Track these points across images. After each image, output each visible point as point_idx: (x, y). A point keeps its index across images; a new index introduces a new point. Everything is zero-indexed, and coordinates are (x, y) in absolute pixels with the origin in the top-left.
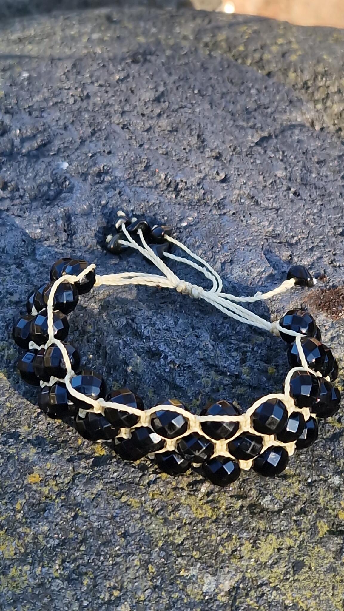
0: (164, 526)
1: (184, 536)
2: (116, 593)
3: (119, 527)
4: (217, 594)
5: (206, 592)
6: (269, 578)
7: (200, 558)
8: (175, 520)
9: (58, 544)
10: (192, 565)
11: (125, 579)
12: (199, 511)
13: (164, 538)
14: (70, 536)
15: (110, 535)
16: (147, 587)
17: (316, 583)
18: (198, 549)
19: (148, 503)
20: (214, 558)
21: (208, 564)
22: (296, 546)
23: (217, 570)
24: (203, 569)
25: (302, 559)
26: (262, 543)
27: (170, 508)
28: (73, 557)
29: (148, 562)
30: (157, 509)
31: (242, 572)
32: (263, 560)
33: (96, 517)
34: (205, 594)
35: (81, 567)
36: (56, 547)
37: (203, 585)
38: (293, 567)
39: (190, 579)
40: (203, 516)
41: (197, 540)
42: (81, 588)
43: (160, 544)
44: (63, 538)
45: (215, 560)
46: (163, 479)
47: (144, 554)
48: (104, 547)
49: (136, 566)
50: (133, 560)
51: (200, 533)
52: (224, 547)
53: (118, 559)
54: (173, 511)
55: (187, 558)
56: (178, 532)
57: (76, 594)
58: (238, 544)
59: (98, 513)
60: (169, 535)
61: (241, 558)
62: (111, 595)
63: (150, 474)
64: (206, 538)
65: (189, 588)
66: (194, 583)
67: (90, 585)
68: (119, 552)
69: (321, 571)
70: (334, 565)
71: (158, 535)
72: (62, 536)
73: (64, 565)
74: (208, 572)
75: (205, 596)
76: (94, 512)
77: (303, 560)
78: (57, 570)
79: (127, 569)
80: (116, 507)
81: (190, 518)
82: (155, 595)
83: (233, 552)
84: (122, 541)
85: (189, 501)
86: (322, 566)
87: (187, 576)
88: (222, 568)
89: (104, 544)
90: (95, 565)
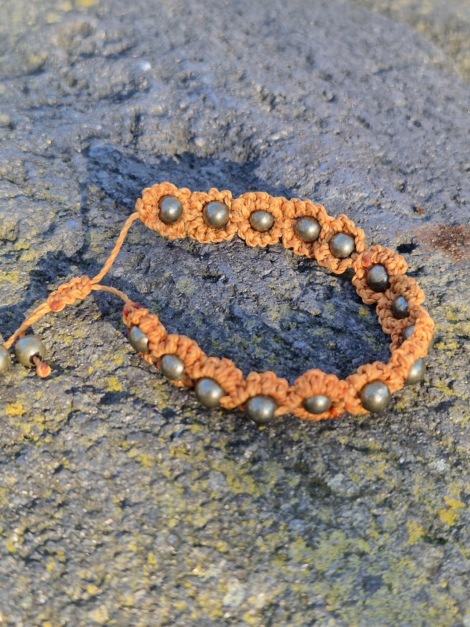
0: (183, 498)
1: (209, 516)
2: (92, 590)
3: (118, 492)
4: (244, 611)
5: (228, 607)
6: (327, 597)
7: (227, 553)
8: (199, 491)
9: (25, 506)
10: (214, 561)
11: (110, 570)
12: (237, 484)
13: (180, 515)
14: (45, 496)
15: (102, 502)
16: (140, 587)
17: (397, 614)
18: (225, 539)
19: (165, 463)
20: (248, 555)
21: (238, 563)
22: (372, 553)
23: (249, 574)
24: (229, 569)
25: (379, 574)
26: (322, 542)
27: (196, 474)
28: (41, 526)
29: (149, 548)
30: (177, 473)
31: (286, 581)
33: (87, 473)
34: (226, 608)
35: (50, 543)
36: (21, 509)
37: (224, 594)
38: (364, 586)
39: (207, 582)
40: (241, 491)
41: (226, 525)
42: (41, 574)
43: (172, 524)
44: (35, 497)
45: (249, 558)
46: (193, 432)
47: (145, 536)
48: (90, 518)
49: (131, 551)
50: (128, 542)
51: (232, 515)
52: (265, 540)
53: (106, 539)
54: (199, 479)
55: (207, 551)
56: (200, 509)
57: (31, 583)
58: (286, 539)
59: (92, 467)
60: (187, 512)
61: (288, 560)
62: (84, 591)
63: (176, 424)
64: (240, 524)
65: (203, 596)
66: (211, 589)
67: (56, 572)
68: (110, 528)
69: (407, 596)
70: (427, 590)
71: (171, 510)
72: (34, 494)
73: (26, 536)
74: (236, 576)
75: (225, 612)
76: (87, 466)
77: (381, 575)
78: (14, 543)
79: (117, 554)
80: (119, 463)
81: (222, 492)
82: (149, 601)
83: (278, 549)
84: (117, 512)
85: (224, 468)
86: (409, 589)
87: (203, 577)
88: (257, 572)
89: (91, 513)
90: (71, 543)
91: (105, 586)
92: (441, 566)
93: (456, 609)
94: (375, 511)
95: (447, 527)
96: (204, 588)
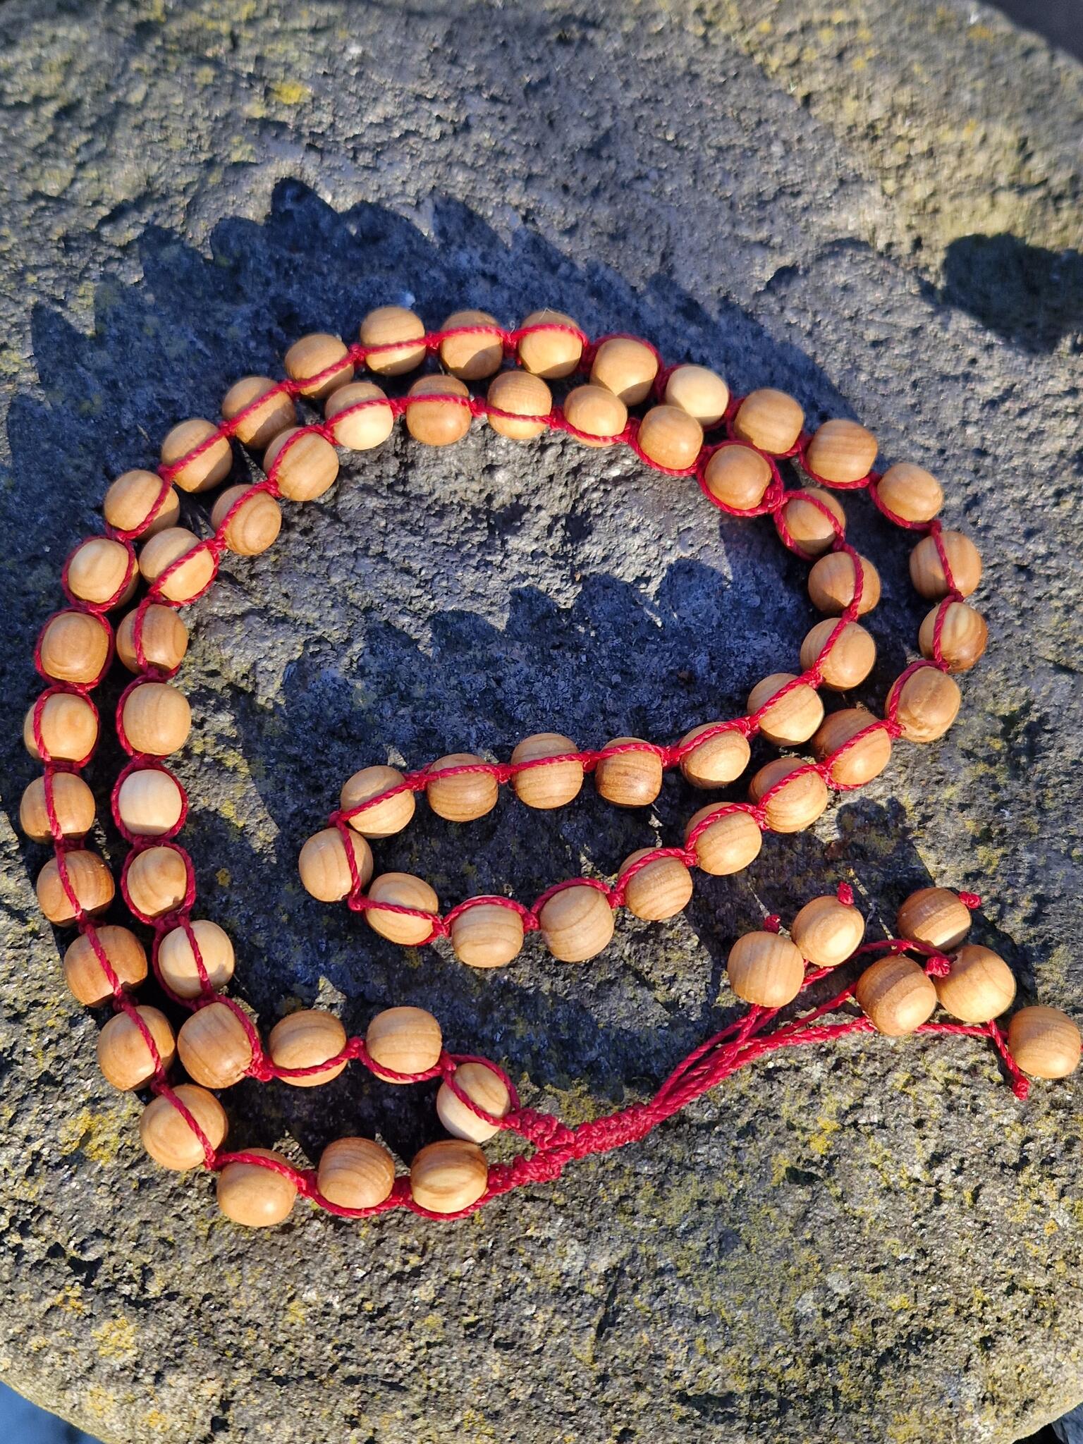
2: (414, 1260)
4: (585, 1280)
5: (568, 1274)
6: (677, 1260)
7: (564, 1207)
10: (549, 1219)
12: (574, 1111)
16: (469, 1253)
17: (755, 1277)
18: (563, 1189)
20: (588, 1209)
21: (577, 1219)
22: (730, 1200)
23: (590, 1234)
24: (568, 1228)
25: (737, 1227)
26: (674, 1189)
31: (633, 1241)
32: (669, 1221)
34: (565, 1276)
37: (563, 1259)
38: (721, 1242)
39: (542, 1246)
45: (589, 1213)
52: (608, 1188)
55: (543, 1206)
58: (632, 1186)
61: (634, 1213)
62: (406, 1262)
64: (578, 1169)
65: (539, 1264)
69: (766, 1254)
70: (790, 1245)
74: (575, 1237)
75: (564, 1282)
77: (739, 1230)
82: (480, 1272)
83: (622, 1198)
86: (770, 1246)
87: (539, 1239)
88: (599, 1230)
91: (428, 1256)
92: (807, 1212)
93: (819, 1267)
94: (735, 1143)
95: (817, 1158)
96: (539, 1254)
